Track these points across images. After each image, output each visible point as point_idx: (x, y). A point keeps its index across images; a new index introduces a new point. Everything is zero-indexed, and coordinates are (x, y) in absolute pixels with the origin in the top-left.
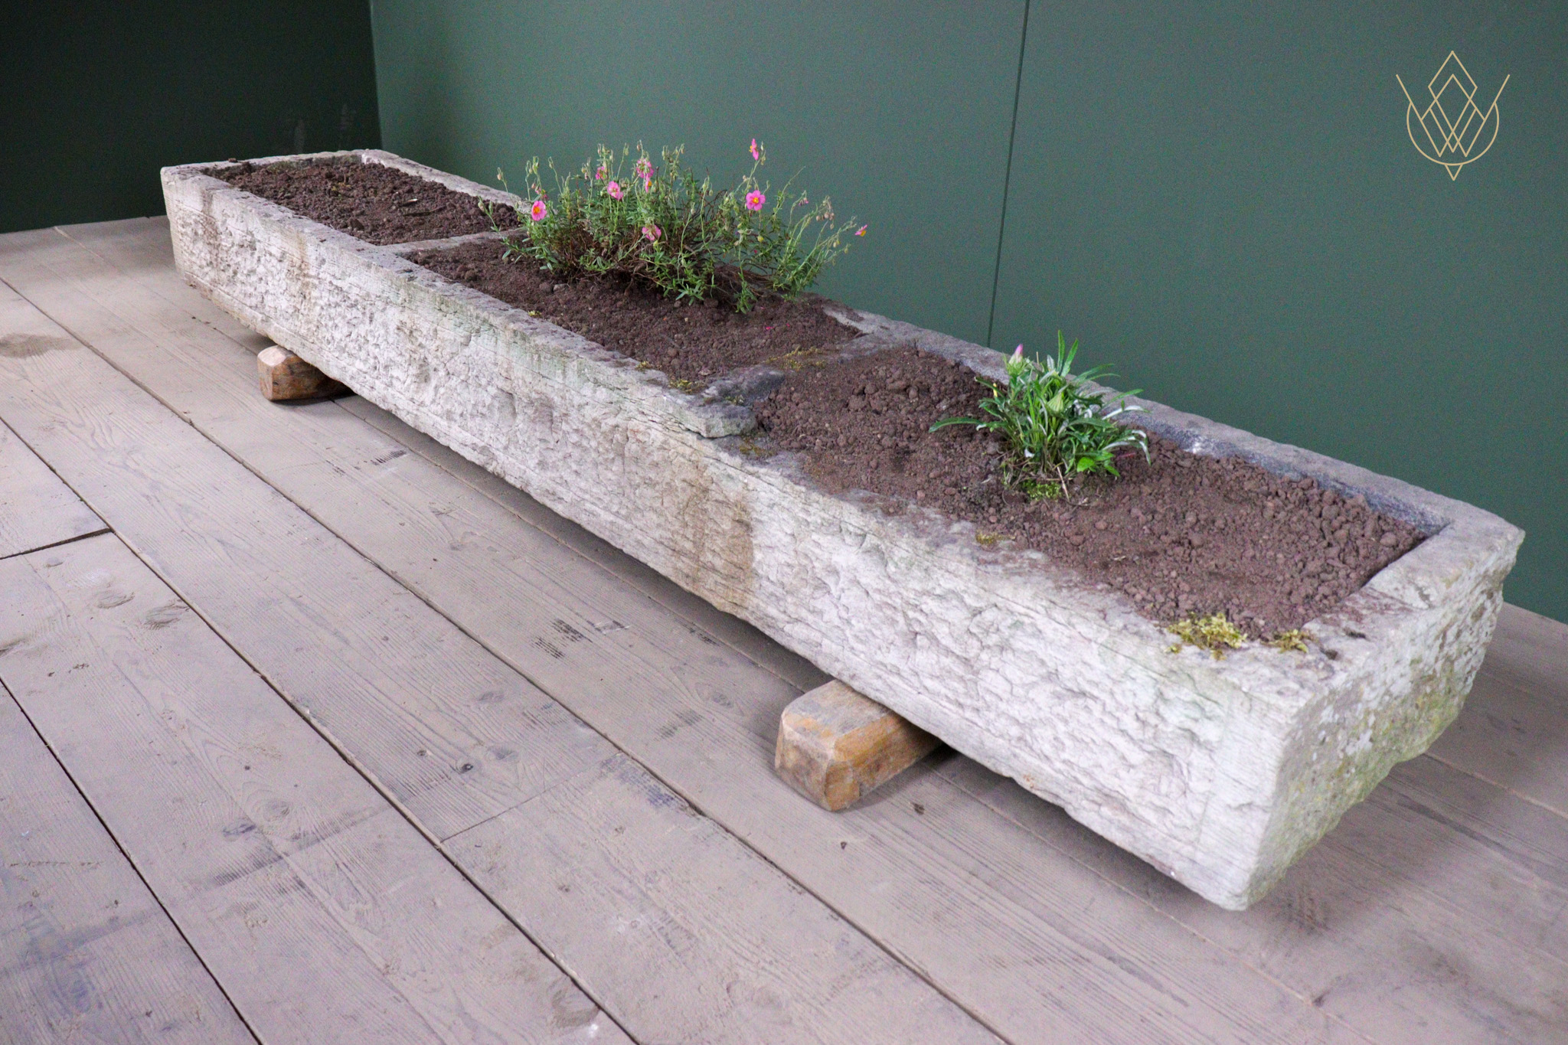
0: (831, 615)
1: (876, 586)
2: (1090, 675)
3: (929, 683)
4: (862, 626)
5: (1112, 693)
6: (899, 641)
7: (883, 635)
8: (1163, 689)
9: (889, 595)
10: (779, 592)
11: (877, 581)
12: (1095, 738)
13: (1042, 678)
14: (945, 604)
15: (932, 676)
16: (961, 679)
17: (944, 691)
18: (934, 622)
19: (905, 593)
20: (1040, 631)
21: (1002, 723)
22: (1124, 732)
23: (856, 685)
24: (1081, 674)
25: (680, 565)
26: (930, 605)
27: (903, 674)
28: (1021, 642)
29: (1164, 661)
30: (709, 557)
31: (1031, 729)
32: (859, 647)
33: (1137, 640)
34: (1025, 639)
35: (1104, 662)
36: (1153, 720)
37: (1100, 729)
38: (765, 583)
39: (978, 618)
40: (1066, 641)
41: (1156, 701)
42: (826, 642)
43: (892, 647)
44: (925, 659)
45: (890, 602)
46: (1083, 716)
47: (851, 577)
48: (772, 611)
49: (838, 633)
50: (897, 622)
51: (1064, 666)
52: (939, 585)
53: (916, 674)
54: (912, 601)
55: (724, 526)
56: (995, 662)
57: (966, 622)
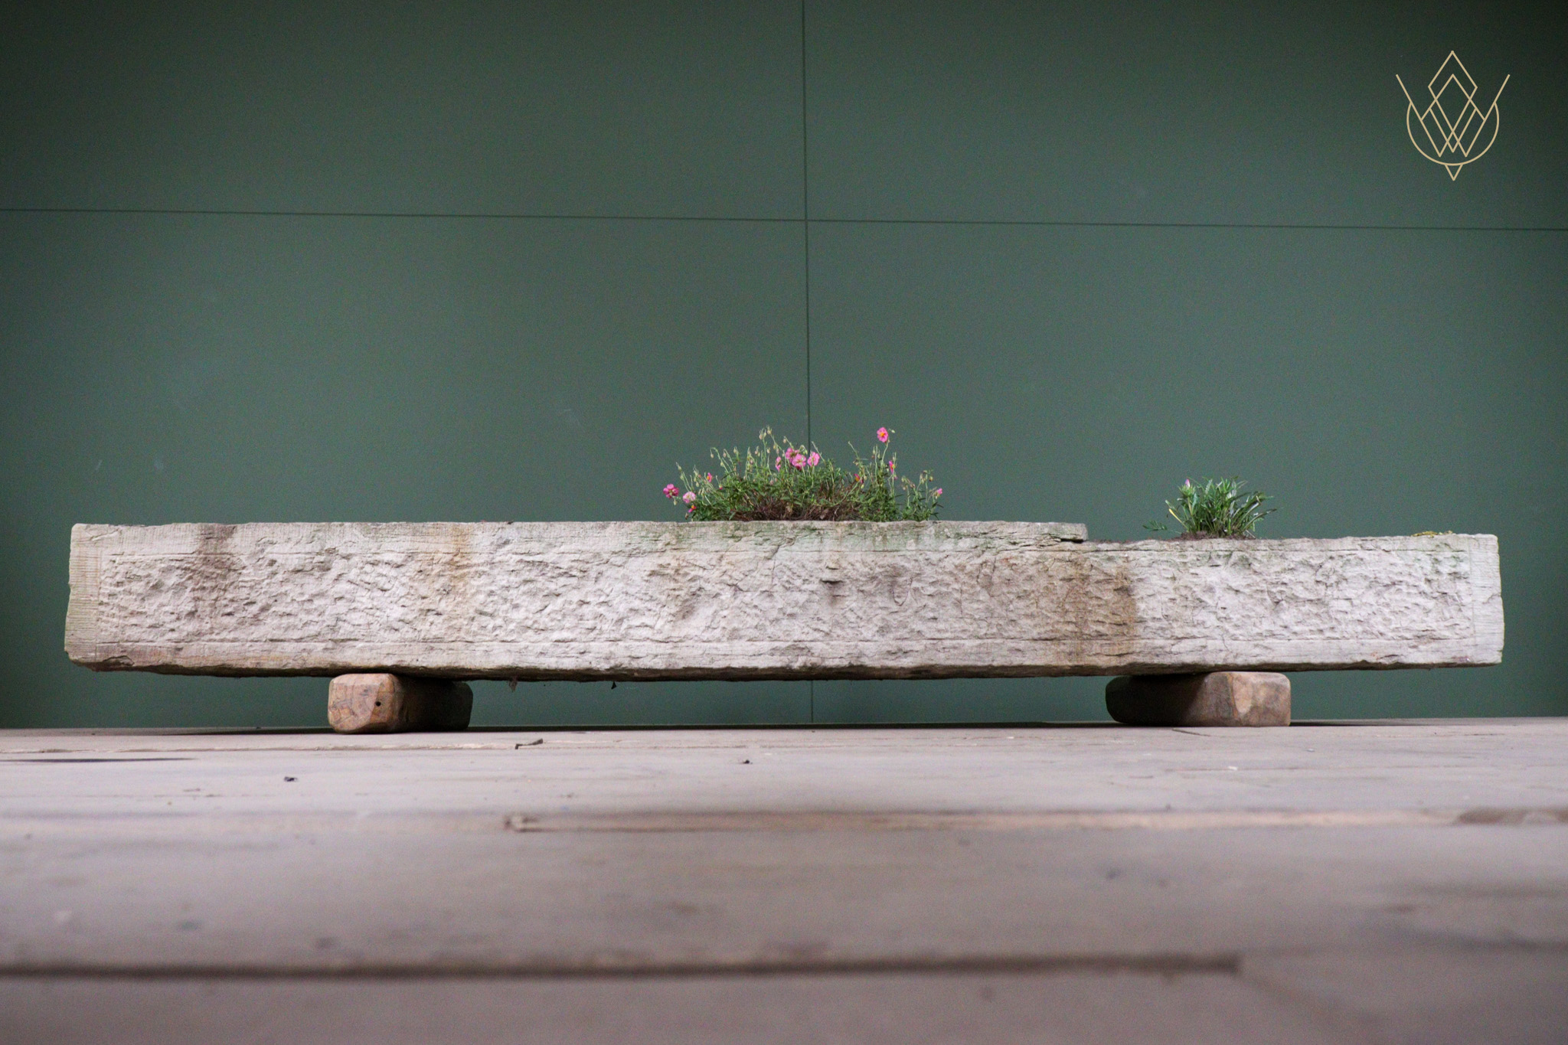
0: (1211, 620)
1: (1245, 584)
2: (1396, 570)
3: (1297, 629)
4: (1239, 616)
5: (1410, 574)
6: (1267, 613)
7: (1256, 613)
8: (1436, 558)
9: (1258, 585)
10: (1164, 623)
11: (1245, 580)
13: (1367, 587)
14: (1296, 573)
15: (1298, 623)
16: (1317, 614)
17: (1307, 629)
18: (1293, 587)
19: (1268, 578)
20: (1360, 560)
21: (1350, 628)
22: (1423, 593)
24: (1391, 572)
25: (1061, 648)
26: (1286, 577)
27: (1275, 633)
28: (1350, 572)
31: (1368, 622)
32: (1238, 632)
34: (1352, 569)
35: (1402, 559)
36: (1435, 577)
38: (1151, 624)
39: (1321, 570)
40: (1378, 558)
41: (1434, 565)
42: (1210, 642)
43: (1263, 620)
44: (1288, 615)
45: (1258, 588)
46: (1398, 597)
47: (1225, 586)
48: (1160, 644)
49: (1218, 631)
50: (1265, 599)
51: (1379, 572)
52: (1293, 561)
53: (1286, 627)
54: (1274, 581)
55: (1106, 598)
56: (1336, 594)
57: (1313, 577)
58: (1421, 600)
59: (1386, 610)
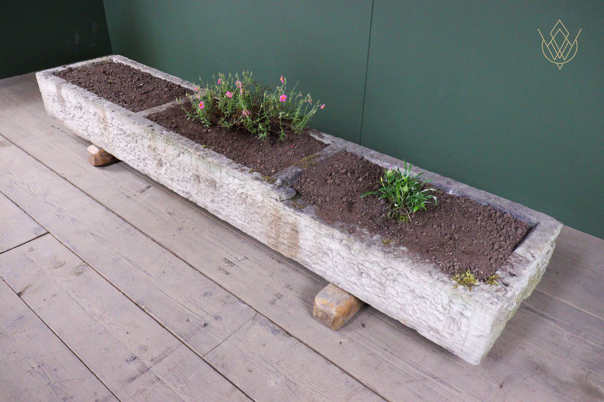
0: (330, 263)
1: (346, 256)
2: (426, 292)
3: (367, 288)
4: (342, 268)
5: (434, 299)
6: (356, 275)
7: (350, 272)
8: (452, 299)
9: (352, 260)
10: (310, 254)
11: (347, 255)
12: (428, 311)
13: (409, 291)
14: (372, 264)
16: (379, 288)
17: (372, 291)
18: (369, 270)
19: (358, 260)
20: (408, 277)
21: (394, 304)
22: (438, 311)
23: (339, 286)
24: (423, 291)
25: (270, 241)
26: (367, 264)
27: (357, 285)
28: (400, 279)
29: (452, 291)
30: (282, 240)
31: (405, 306)
32: (341, 274)
33: (442, 283)
34: (402, 279)
35: (431, 289)
36: (448, 308)
37: (429, 309)
38: (304, 251)
39: (385, 270)
40: (417, 281)
41: (449, 302)
42: (328, 272)
43: (353, 276)
44: (365, 280)
45: (352, 262)
46: (424, 305)
47: (337, 252)
48: (307, 260)
49: (333, 269)
50: (355, 269)
51: (416, 288)
52: (371, 259)
53: (362, 285)
54: (360, 263)
55: (287, 231)
56: (391, 284)
57: (381, 271)
58: (437, 314)
59: (416, 307)
